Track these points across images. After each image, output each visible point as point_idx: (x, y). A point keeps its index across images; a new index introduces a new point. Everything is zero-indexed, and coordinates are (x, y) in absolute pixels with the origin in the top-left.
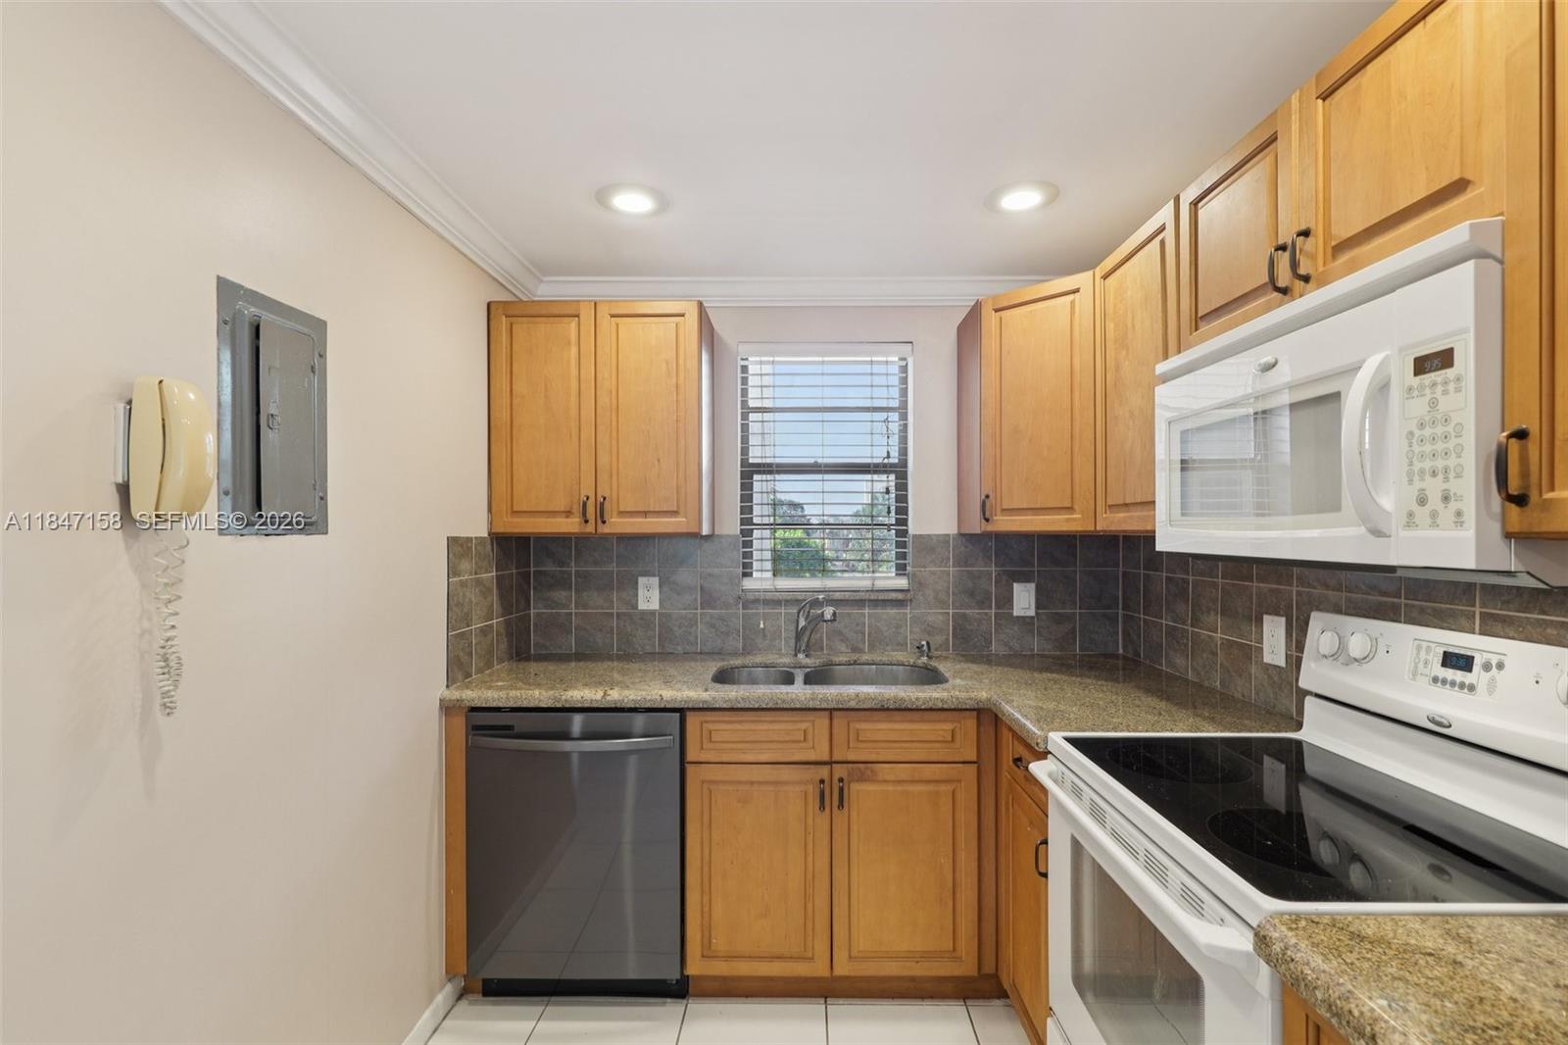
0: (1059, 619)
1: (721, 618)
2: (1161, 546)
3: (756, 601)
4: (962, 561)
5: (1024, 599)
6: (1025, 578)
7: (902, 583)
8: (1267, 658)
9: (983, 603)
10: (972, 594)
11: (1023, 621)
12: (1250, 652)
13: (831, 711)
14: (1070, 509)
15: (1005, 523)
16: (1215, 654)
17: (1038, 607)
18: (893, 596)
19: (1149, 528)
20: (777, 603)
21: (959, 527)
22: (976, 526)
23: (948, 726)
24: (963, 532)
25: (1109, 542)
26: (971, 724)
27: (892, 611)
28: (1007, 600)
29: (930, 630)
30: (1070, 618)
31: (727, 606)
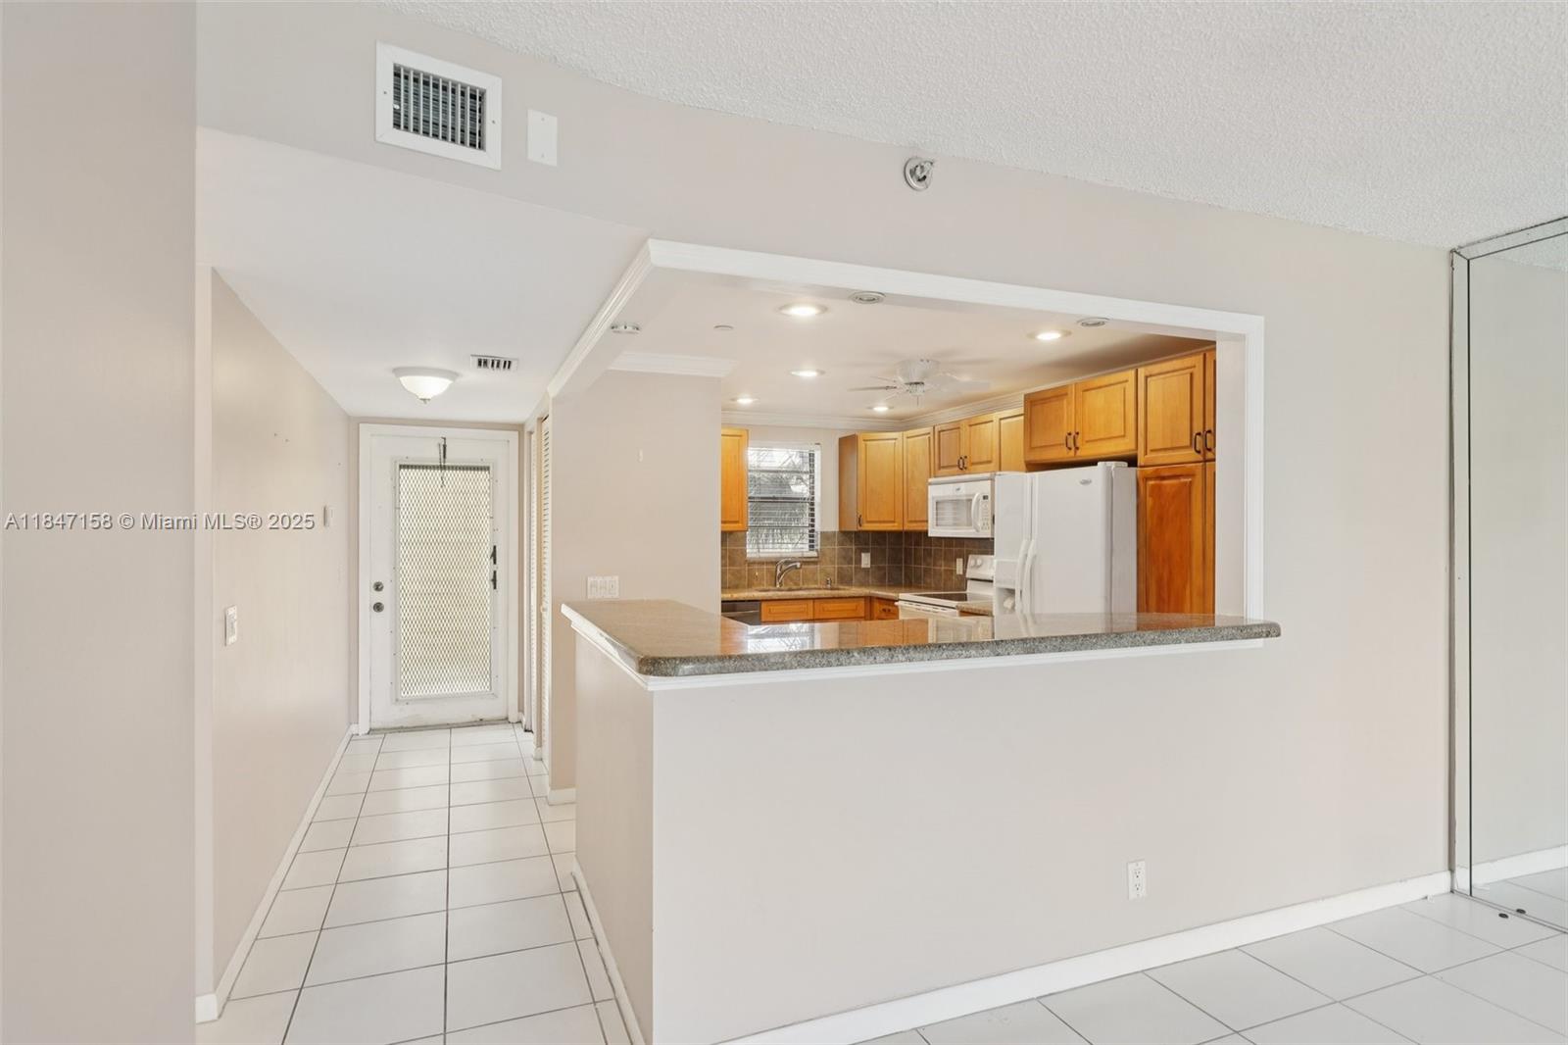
0: (879, 568)
1: (738, 571)
2: (930, 535)
3: (754, 563)
4: (841, 544)
5: (866, 560)
6: (866, 551)
7: (814, 554)
8: (958, 573)
9: (850, 562)
10: (844, 558)
11: (866, 570)
12: (952, 572)
13: (814, 599)
14: (894, 522)
15: (867, 527)
16: (941, 575)
17: (872, 563)
18: (812, 560)
19: (925, 529)
20: (763, 563)
21: (840, 527)
22: (854, 528)
23: (855, 604)
24: (843, 529)
25: (908, 534)
26: (862, 602)
27: (812, 567)
28: (859, 561)
29: (828, 575)
30: (884, 568)
31: (740, 565)
